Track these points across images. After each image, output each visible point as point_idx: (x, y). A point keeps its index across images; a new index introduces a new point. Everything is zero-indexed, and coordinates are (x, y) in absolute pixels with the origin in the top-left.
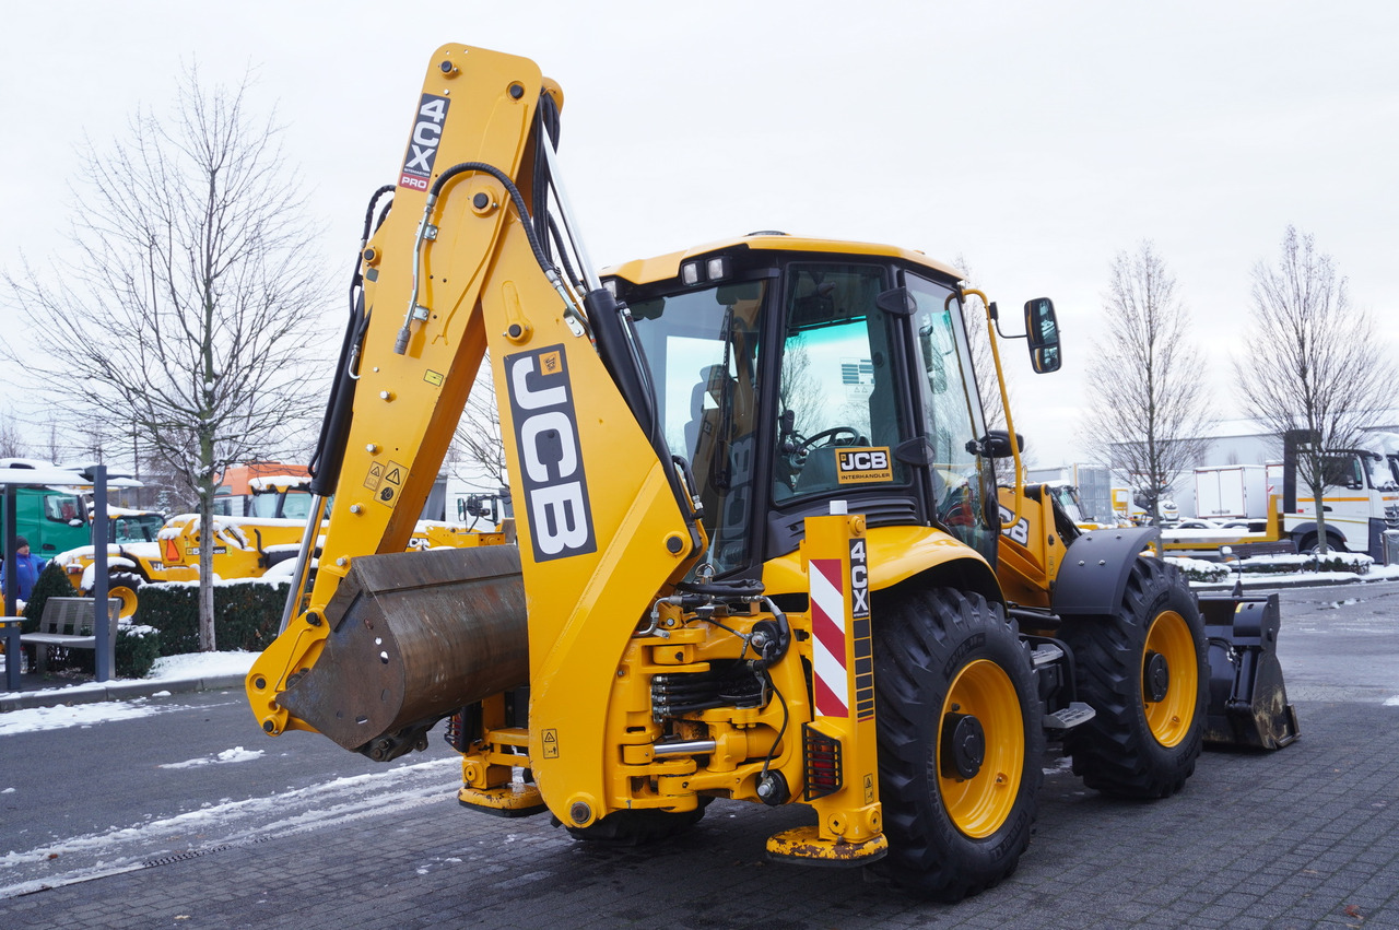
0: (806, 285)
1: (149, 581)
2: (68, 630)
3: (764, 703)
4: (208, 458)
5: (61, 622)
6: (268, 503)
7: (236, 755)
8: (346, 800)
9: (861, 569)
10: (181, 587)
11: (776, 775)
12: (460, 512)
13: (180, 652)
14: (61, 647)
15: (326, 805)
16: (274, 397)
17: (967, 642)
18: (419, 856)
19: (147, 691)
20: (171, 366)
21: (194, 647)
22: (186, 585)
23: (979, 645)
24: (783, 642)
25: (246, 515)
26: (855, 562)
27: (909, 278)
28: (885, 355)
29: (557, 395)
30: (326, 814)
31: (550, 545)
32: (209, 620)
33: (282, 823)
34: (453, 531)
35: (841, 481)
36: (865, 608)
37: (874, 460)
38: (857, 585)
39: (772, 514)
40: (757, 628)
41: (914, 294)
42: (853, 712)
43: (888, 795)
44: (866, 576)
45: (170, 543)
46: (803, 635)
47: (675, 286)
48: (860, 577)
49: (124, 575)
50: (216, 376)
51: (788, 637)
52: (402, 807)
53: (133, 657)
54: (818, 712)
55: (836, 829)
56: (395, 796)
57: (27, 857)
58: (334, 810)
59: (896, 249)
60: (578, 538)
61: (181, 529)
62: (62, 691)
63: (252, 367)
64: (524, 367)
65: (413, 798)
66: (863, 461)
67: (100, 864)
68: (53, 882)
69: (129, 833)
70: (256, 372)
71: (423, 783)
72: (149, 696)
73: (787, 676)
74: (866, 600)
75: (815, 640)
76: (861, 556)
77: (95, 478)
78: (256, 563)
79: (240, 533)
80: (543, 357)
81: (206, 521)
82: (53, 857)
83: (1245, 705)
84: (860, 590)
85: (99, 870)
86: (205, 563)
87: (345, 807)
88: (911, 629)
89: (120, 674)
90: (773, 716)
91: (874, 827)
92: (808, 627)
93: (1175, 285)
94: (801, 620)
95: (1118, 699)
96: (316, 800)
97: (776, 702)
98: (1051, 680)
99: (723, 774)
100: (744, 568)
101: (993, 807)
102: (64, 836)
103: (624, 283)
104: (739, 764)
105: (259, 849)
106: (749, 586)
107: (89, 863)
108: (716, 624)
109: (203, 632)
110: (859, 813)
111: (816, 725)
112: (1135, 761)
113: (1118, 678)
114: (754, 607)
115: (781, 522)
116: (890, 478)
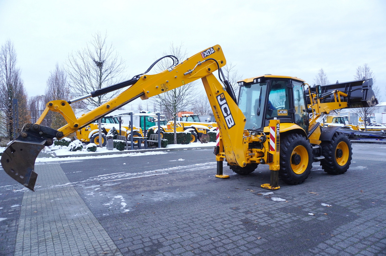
0: (274, 83)
1: (165, 132)
2: (154, 140)
3: (262, 148)
4: (175, 111)
5: (153, 138)
6: (185, 119)
7: (181, 160)
8: (198, 167)
11: (263, 160)
13: (171, 144)
14: (153, 142)
15: (195, 167)
16: (186, 100)
17: (298, 142)
18: (209, 175)
19: (166, 150)
20: (169, 95)
21: (173, 143)
22: (172, 133)
23: (300, 143)
25: (181, 121)
26: (277, 127)
27: (293, 82)
28: (288, 94)
29: (224, 101)
31: (230, 126)
32: (175, 139)
33: (188, 169)
35: (278, 115)
37: (284, 112)
40: (261, 137)
41: (294, 84)
42: (276, 150)
43: (281, 164)
45: (169, 125)
46: (269, 138)
47: (252, 83)
48: (278, 130)
49: (161, 131)
50: (176, 97)
51: (266, 138)
53: (164, 145)
54: (270, 150)
55: (272, 168)
56: (205, 167)
57: (152, 171)
58: (196, 168)
59: (291, 77)
60: (233, 124)
61: (171, 123)
62: (153, 149)
63: (182, 95)
64: (219, 98)
65: (209, 167)
66: (282, 112)
68: (157, 175)
69: (166, 169)
70: (183, 96)
72: (167, 151)
73: (266, 144)
74: (279, 133)
75: (270, 139)
76: (279, 126)
77: (158, 115)
78: (183, 129)
79: (180, 124)
80: (221, 95)
81: (175, 122)
82: (156, 172)
84: (278, 132)
85: (163, 174)
86: (175, 129)
88: (288, 139)
89: (162, 147)
90: (263, 150)
91: (278, 169)
92: (269, 137)
93: (372, 73)
94: (268, 136)
95: (330, 156)
96: (193, 167)
97: (264, 148)
98: (316, 151)
99: (255, 159)
100: (261, 128)
101: (301, 170)
102: (157, 169)
103: (244, 82)
104: (258, 157)
105: (185, 173)
106: (261, 131)
107: (161, 173)
108: (255, 136)
109: (175, 141)
110: (276, 166)
111: (269, 152)
112: (333, 167)
113: (331, 152)
114: (261, 134)
115: (267, 121)
116: (287, 115)
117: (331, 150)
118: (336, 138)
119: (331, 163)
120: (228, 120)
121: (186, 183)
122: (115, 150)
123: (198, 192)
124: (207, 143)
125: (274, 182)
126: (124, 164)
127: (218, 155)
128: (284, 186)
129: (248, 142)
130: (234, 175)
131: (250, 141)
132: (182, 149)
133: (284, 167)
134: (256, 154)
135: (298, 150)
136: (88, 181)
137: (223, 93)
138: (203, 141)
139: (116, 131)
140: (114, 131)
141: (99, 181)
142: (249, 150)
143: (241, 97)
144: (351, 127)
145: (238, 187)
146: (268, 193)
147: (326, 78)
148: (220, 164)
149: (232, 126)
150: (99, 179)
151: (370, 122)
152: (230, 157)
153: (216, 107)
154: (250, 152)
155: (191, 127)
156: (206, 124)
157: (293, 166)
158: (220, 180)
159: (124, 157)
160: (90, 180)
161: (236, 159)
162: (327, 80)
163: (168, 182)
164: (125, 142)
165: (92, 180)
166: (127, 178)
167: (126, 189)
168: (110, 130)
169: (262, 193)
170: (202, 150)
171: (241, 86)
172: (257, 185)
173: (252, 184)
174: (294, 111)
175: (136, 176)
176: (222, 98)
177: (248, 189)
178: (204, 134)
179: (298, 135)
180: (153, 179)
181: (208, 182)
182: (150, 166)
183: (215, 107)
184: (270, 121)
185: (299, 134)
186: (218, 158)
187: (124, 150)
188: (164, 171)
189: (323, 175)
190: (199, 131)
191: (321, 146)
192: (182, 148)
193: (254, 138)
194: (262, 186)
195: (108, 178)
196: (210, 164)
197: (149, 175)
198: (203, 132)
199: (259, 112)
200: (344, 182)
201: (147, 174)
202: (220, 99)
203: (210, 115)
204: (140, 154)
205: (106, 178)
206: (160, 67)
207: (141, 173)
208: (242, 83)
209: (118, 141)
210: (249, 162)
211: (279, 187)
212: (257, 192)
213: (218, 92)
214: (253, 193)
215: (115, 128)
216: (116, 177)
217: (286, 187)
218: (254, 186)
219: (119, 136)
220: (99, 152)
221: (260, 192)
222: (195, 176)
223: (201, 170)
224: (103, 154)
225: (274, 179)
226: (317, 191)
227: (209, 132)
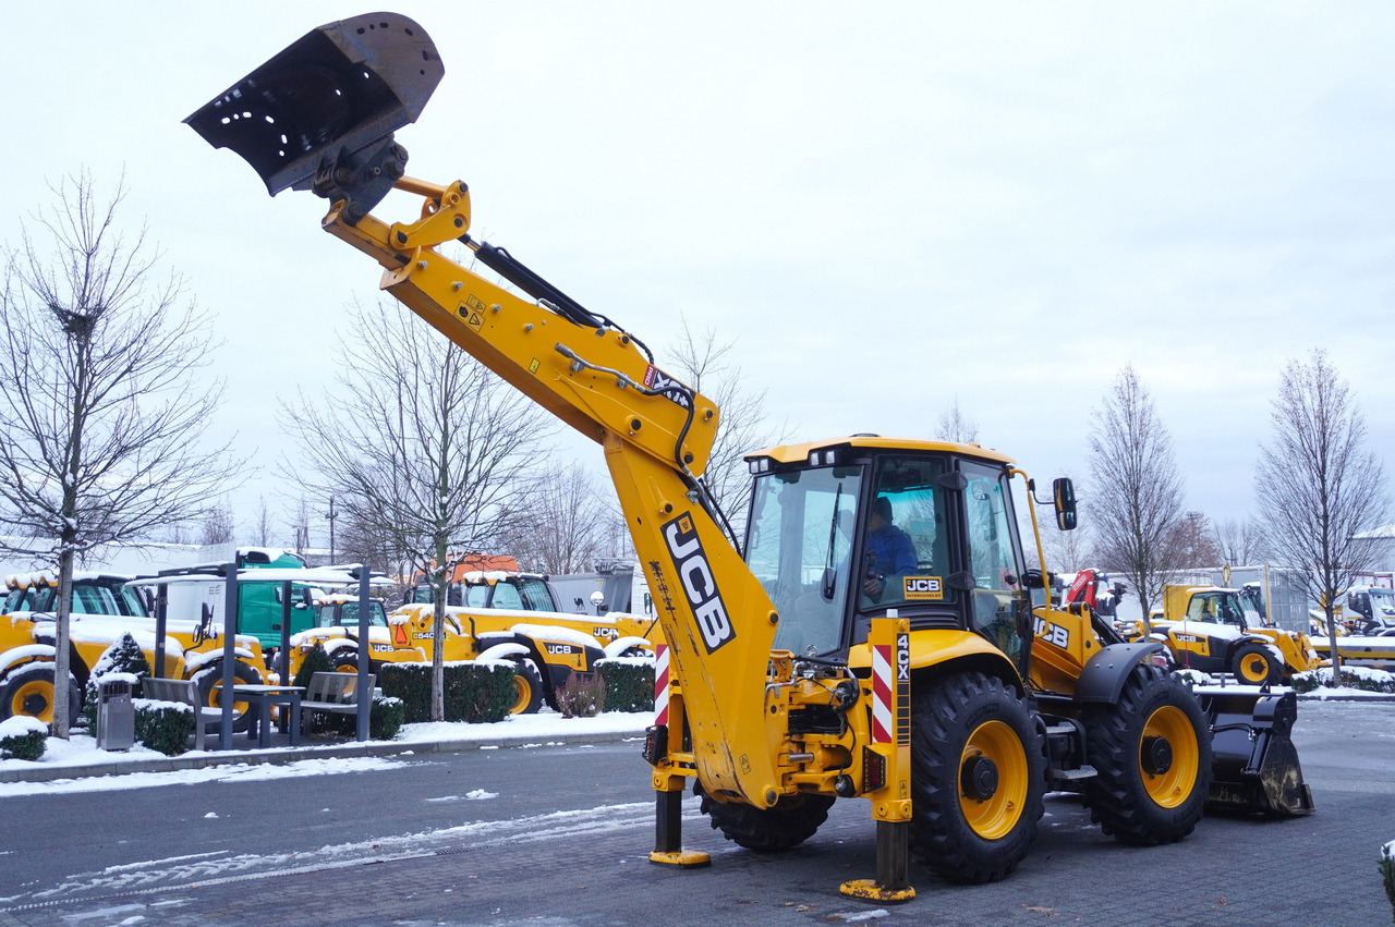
0: (889, 468)
2: (331, 699)
3: (842, 732)
4: (441, 560)
5: (325, 692)
6: (479, 594)
7: (479, 794)
8: (563, 824)
9: (905, 652)
10: (417, 666)
11: (847, 778)
12: (646, 605)
13: (417, 721)
14: (324, 712)
15: (550, 827)
17: (985, 707)
18: (622, 855)
19: (398, 750)
20: (415, 483)
21: (427, 717)
22: (421, 665)
23: (995, 711)
24: (854, 695)
25: (460, 604)
26: (901, 648)
27: (963, 464)
28: (943, 516)
29: (693, 545)
30: (552, 831)
31: (713, 642)
32: (439, 695)
33: (522, 835)
34: (640, 622)
35: (906, 598)
36: (906, 677)
37: (930, 585)
38: (901, 662)
39: (858, 616)
40: (839, 686)
41: (966, 475)
42: (895, 741)
43: (917, 794)
44: (908, 657)
45: (400, 627)
46: (868, 692)
47: (805, 465)
48: (904, 657)
49: (350, 655)
50: (450, 491)
51: (859, 692)
52: (606, 830)
53: (383, 724)
54: (874, 740)
55: (881, 813)
56: (599, 824)
57: (359, 846)
58: (557, 829)
60: (724, 633)
61: (409, 617)
63: (478, 484)
64: (672, 531)
65: (613, 825)
66: (922, 585)
67: (408, 851)
68: (383, 859)
69: (420, 836)
70: (481, 487)
71: (620, 817)
72: (398, 754)
73: (857, 716)
74: (907, 671)
75: (874, 695)
76: (905, 645)
77: (361, 577)
78: (470, 647)
80: (680, 522)
81: (439, 610)
82: (375, 847)
83: (1255, 772)
84: (903, 666)
85: (408, 854)
86: (434, 647)
87: (564, 829)
88: (946, 695)
89: (373, 737)
90: (847, 741)
91: (905, 814)
92: (871, 687)
93: (1348, 395)
94: (867, 683)
95: (1118, 765)
96: (544, 824)
97: (849, 733)
98: (1062, 747)
99: (813, 775)
100: (838, 650)
101: (1003, 821)
102: (378, 836)
103: (772, 461)
104: (825, 770)
105: (510, 849)
106: (839, 661)
107: (401, 850)
108: (817, 683)
109: (434, 706)
110: (897, 805)
111: (872, 747)
112: (1131, 812)
113: (1118, 751)
114: (840, 674)
115: (861, 622)
116: (941, 598)
117: (1118, 741)
118: (1138, 693)
119: (1121, 795)
120: (707, 618)
121: (525, 889)
122: (139, 753)
123: (584, 918)
124: (590, 714)
125: (891, 872)
126: (209, 815)
127: (660, 764)
128: (933, 890)
129: (788, 707)
130: (730, 854)
131: (795, 701)
132: (472, 746)
133: (935, 808)
134: (819, 754)
135: (986, 739)
136: (65, 890)
137: (687, 514)
138: (572, 705)
139: (141, 655)
140: (128, 655)
141: (120, 891)
142: (790, 741)
143: (761, 517)
144: (1270, 639)
145: (746, 898)
146: (869, 912)
147: (1151, 406)
148: (669, 806)
149: (723, 642)
150: (118, 884)
151: (1371, 613)
152: (714, 766)
153: (660, 566)
154: (794, 748)
155: (510, 634)
156: (585, 623)
157: (967, 806)
158: (671, 873)
159: (196, 784)
160: (74, 887)
161: (735, 776)
162: (1154, 417)
163: (447, 887)
164: (191, 709)
165: (84, 887)
166: (251, 877)
167: (266, 916)
168: (110, 650)
169: (844, 915)
170: (569, 751)
171: (759, 475)
172: (826, 888)
173: (804, 883)
174: (969, 580)
175: (287, 864)
176: (684, 531)
177: (788, 900)
178: (579, 674)
179: (984, 679)
180: (375, 876)
181: (620, 880)
182: (339, 824)
183: (655, 566)
184: (874, 621)
185: (989, 676)
186: (660, 778)
187: (183, 752)
188: (412, 843)
189: (1096, 846)
190: (551, 658)
191: (1084, 724)
192: (473, 743)
193: (810, 692)
194: (843, 888)
195: (155, 875)
196: (618, 810)
197: (343, 859)
198: (571, 661)
199: (830, 585)
200: (1170, 872)
201: (337, 855)
202: (676, 536)
203: (601, 573)
204: (266, 772)
205: (148, 879)
206: (374, 344)
207: (308, 854)
208: (764, 463)
209: (156, 705)
210: (790, 788)
211: (912, 892)
212: (821, 910)
213: (669, 508)
214: (808, 916)
215: (136, 638)
216: (194, 870)
217: (941, 894)
218: (813, 891)
219: (153, 678)
220: (56, 760)
221: (838, 911)
222: (562, 860)
223: (580, 837)
224: (83, 772)
225: (891, 857)
226: (1056, 904)
227: (602, 661)
